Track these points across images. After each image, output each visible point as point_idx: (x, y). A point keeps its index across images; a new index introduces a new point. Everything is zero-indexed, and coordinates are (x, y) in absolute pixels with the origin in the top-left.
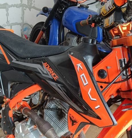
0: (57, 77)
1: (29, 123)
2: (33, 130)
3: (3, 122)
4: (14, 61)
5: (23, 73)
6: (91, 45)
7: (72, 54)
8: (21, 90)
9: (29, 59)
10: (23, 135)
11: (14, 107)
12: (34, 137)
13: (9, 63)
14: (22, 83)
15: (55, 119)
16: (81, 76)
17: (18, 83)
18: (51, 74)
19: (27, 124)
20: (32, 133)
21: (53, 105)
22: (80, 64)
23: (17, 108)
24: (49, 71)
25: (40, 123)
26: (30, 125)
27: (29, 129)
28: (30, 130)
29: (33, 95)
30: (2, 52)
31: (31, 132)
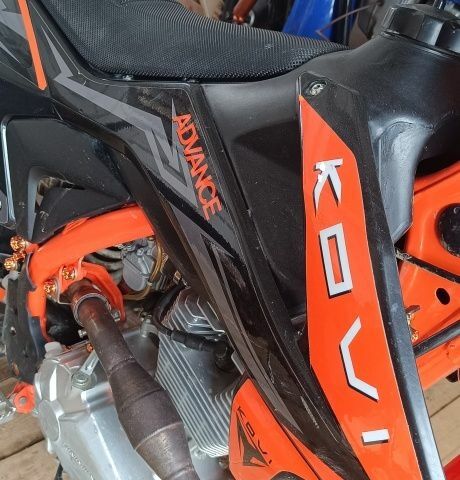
0: (215, 205)
1: (89, 368)
2: (99, 404)
3: (9, 327)
4: (65, 78)
5: (94, 142)
6: (432, 57)
7: (316, 90)
8: (76, 217)
9: (128, 78)
10: (59, 414)
11: (50, 280)
12: (100, 434)
13: (42, 85)
14: (83, 189)
15: (197, 381)
16: (325, 234)
17: (66, 186)
18: (194, 180)
19: (83, 370)
20: (92, 416)
21: (197, 318)
22: (339, 162)
23: (58, 288)
24: (190, 162)
25: (123, 388)
26: (93, 379)
27: (85, 395)
28: (90, 400)
29: (129, 248)
30: (24, 28)
31: (93, 409)
